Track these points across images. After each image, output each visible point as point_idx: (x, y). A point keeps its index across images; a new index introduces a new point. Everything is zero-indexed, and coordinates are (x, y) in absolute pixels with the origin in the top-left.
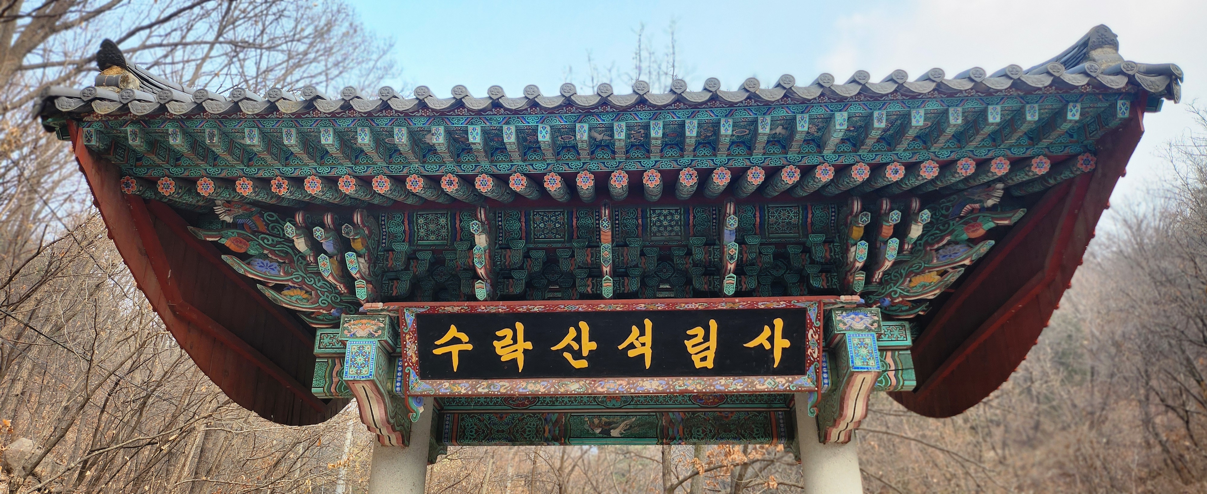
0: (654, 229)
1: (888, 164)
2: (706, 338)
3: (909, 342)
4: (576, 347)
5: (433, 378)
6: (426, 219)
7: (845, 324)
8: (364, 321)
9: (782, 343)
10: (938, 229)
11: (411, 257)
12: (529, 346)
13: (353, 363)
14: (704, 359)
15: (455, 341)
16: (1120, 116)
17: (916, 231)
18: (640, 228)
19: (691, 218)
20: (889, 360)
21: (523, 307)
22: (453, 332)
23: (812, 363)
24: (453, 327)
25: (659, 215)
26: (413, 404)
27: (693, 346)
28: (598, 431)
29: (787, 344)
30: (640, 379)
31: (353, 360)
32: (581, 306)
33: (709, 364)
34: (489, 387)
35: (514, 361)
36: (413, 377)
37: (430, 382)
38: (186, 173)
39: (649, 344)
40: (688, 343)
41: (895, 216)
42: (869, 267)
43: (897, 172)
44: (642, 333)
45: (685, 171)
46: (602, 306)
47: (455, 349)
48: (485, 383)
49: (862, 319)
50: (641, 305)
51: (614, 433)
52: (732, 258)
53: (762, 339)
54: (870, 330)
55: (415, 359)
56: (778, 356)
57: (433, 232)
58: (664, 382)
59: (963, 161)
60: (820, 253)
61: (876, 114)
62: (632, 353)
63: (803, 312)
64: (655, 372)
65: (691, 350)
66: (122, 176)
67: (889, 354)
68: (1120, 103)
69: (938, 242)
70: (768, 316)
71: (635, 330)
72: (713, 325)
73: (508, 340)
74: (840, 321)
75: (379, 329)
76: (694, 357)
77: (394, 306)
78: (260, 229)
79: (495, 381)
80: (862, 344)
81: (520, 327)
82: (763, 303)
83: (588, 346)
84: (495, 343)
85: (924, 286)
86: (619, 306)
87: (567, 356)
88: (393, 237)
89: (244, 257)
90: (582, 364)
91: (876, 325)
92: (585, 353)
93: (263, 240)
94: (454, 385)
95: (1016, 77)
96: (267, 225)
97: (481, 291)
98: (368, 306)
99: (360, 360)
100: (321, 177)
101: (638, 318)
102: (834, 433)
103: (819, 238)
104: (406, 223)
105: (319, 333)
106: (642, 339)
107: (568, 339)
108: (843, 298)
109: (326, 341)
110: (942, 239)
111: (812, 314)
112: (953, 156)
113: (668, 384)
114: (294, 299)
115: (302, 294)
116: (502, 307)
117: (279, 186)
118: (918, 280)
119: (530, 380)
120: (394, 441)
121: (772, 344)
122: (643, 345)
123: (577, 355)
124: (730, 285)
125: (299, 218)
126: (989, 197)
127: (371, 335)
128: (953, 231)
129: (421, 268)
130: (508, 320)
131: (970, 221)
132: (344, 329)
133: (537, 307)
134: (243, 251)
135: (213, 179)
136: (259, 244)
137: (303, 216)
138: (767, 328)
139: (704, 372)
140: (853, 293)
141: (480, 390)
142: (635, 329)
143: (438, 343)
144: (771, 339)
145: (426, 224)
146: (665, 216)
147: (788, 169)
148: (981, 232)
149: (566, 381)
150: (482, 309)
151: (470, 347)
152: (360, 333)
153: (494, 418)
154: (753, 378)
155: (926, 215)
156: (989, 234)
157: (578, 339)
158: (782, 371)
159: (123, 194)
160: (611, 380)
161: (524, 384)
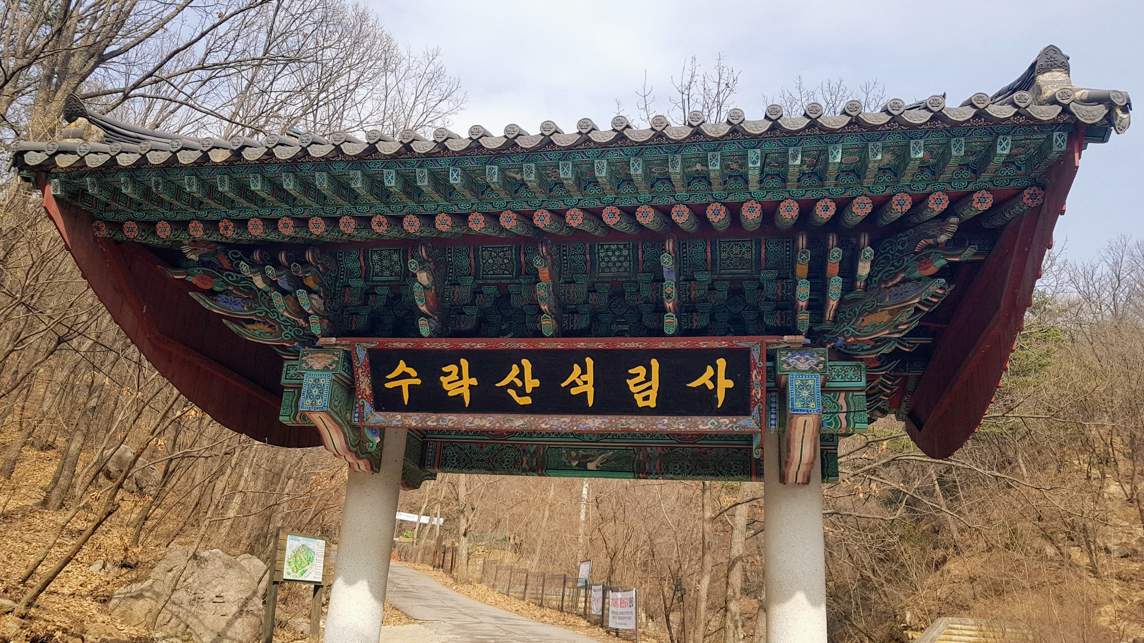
0: (603, 265)
1: (818, 200)
2: (648, 378)
3: (863, 384)
4: (519, 384)
5: (386, 410)
6: (380, 255)
7: (789, 365)
8: (320, 355)
9: (725, 384)
10: (893, 265)
11: (368, 293)
12: (474, 382)
13: (310, 395)
14: (646, 398)
15: (404, 376)
16: (1056, 149)
17: (864, 269)
18: (589, 264)
19: (640, 253)
20: (842, 402)
21: (466, 344)
22: (402, 367)
23: (756, 404)
24: (402, 362)
25: (607, 250)
26: (369, 435)
27: (635, 385)
28: (575, 464)
29: (730, 384)
30: (583, 417)
31: (309, 393)
32: (523, 344)
33: (652, 403)
34: (437, 421)
35: (460, 396)
36: (368, 408)
37: (384, 414)
38: (147, 217)
39: (591, 382)
40: (630, 383)
41: (839, 254)
43: (827, 208)
44: (584, 372)
45: (608, 209)
46: (542, 344)
47: (405, 384)
48: (434, 417)
49: (807, 360)
50: (581, 344)
51: (591, 466)
52: (669, 297)
53: (705, 379)
54: (815, 372)
55: (368, 392)
56: (721, 396)
57: (387, 268)
59: (898, 197)
60: (772, 289)
61: (791, 151)
62: (574, 391)
63: (746, 352)
64: (597, 410)
65: (633, 389)
66: (93, 221)
67: (843, 395)
68: (1056, 134)
69: (892, 279)
70: (710, 356)
71: (577, 368)
72: (655, 364)
73: (454, 376)
74: (785, 361)
75: (333, 363)
76: (636, 396)
77: (346, 341)
78: (225, 267)
79: (444, 416)
80: (804, 386)
81: (464, 363)
82: (704, 343)
83: (531, 384)
84: (442, 378)
85: (875, 326)
86: (559, 344)
87: (512, 392)
88: (350, 273)
89: (211, 294)
90: (527, 401)
91: (821, 366)
92: (529, 390)
93: (227, 276)
94: (405, 418)
95: (936, 109)
96: (232, 262)
97: (424, 327)
98: (322, 341)
99: (315, 392)
100: (262, 220)
101: (579, 356)
102: (792, 474)
103: (772, 275)
104: (362, 259)
105: (285, 365)
106: (584, 378)
107: (512, 376)
108: (786, 338)
109: (292, 372)
110: (896, 275)
111: (755, 355)
112: (887, 192)
113: (610, 422)
114: (257, 332)
115: (266, 329)
116: (444, 344)
117: (226, 228)
118: (870, 320)
119: (477, 415)
120: (363, 467)
121: (716, 384)
122: (585, 383)
123: (521, 392)
124: (670, 323)
125: (256, 256)
126: (942, 232)
127: (326, 369)
128: (907, 267)
129: (379, 303)
130: (453, 357)
131: (923, 259)
132: (303, 362)
133: (479, 344)
134: (208, 287)
135: (169, 222)
136: (224, 281)
137: (261, 254)
138: (709, 368)
139: (646, 411)
140: (799, 333)
141: (429, 423)
142: (576, 366)
143: (389, 377)
144: (714, 379)
145: (381, 260)
146: (613, 252)
147: (713, 206)
148: (932, 270)
149: (511, 417)
150: (427, 345)
151: (418, 382)
152: (317, 366)
153: (474, 447)
154: (697, 418)
155: (869, 252)
156: (941, 273)
157: (521, 376)
158: (725, 411)
159: (95, 238)
160: (555, 417)
161: (471, 419)
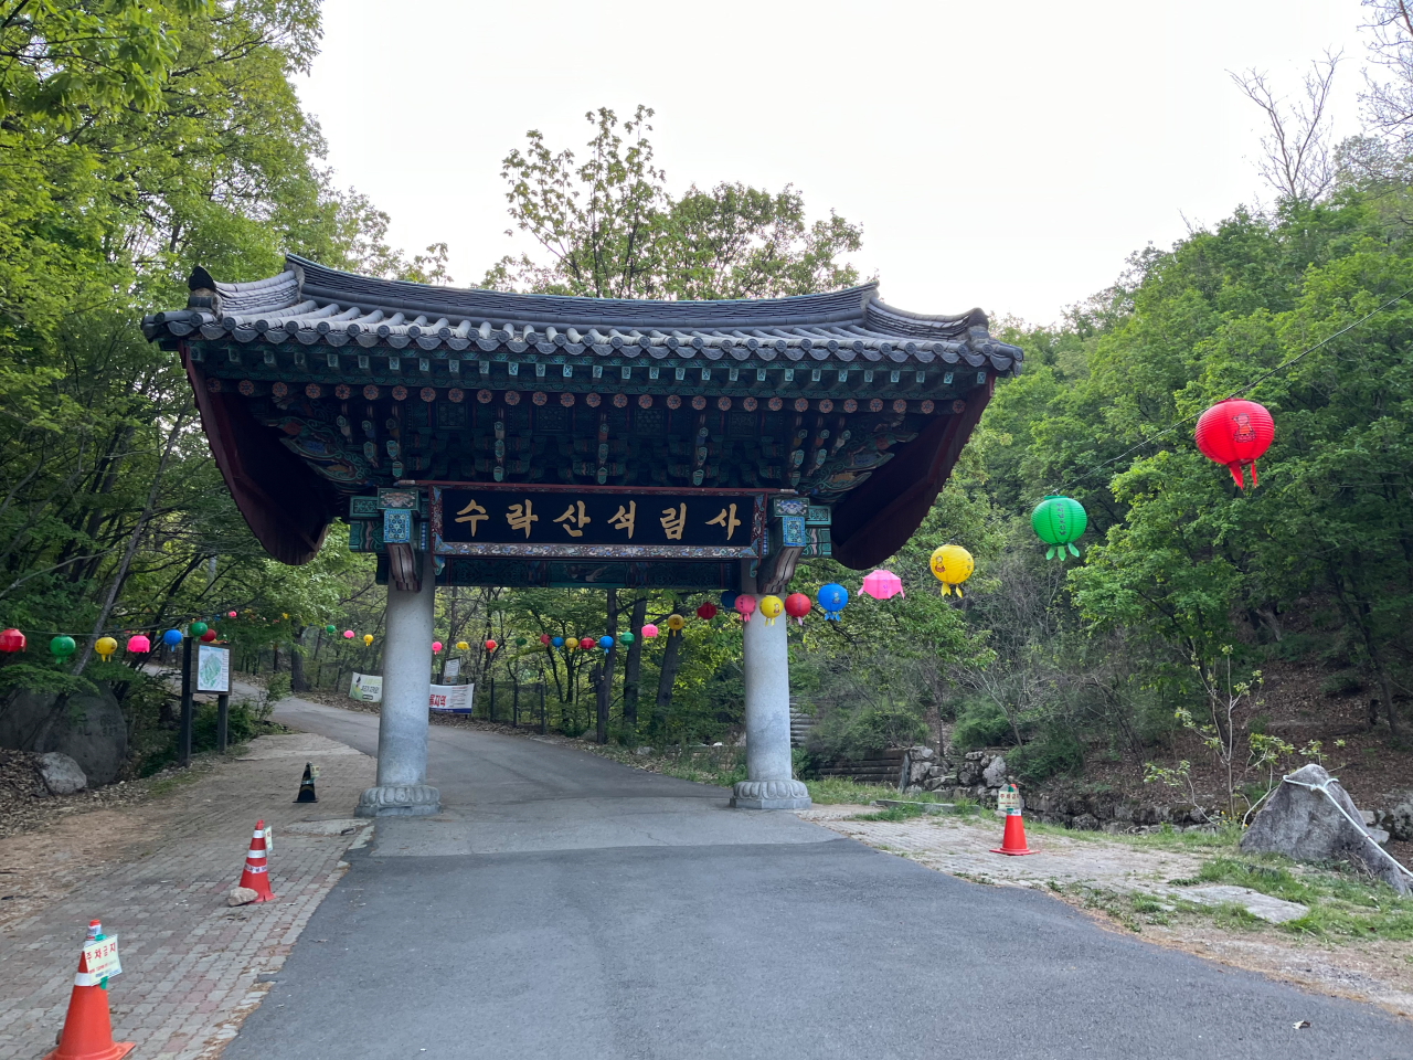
0: (640, 425)
2: (677, 517)
3: (829, 523)
4: (574, 520)
6: (447, 407)
8: (397, 494)
10: (857, 439)
11: (433, 439)
12: (535, 518)
13: (392, 529)
14: (674, 532)
15: (474, 512)
16: (980, 382)
17: (840, 443)
18: (628, 424)
19: (670, 417)
20: (814, 536)
21: (532, 488)
22: (472, 505)
23: (756, 537)
24: (473, 501)
25: (645, 414)
26: (437, 561)
28: (575, 577)
29: (738, 523)
30: (623, 545)
31: (390, 527)
33: (678, 536)
34: (500, 549)
35: (523, 529)
36: (438, 539)
39: (632, 520)
41: (825, 434)
42: (803, 469)
44: (628, 511)
45: (672, 397)
46: (596, 489)
47: (473, 519)
48: (498, 546)
51: (589, 578)
52: (702, 458)
53: (719, 519)
54: (801, 515)
55: (439, 526)
56: (731, 531)
57: (452, 419)
58: (642, 549)
59: (875, 401)
60: (769, 451)
62: (618, 527)
63: (752, 499)
65: (664, 525)
66: (208, 378)
67: (814, 530)
68: (980, 373)
70: (724, 503)
72: (683, 507)
73: (519, 513)
75: (410, 501)
78: (309, 415)
79: (506, 545)
80: (794, 526)
82: (722, 492)
83: (583, 520)
85: (843, 483)
86: (611, 489)
87: (566, 526)
89: (297, 439)
90: (579, 533)
92: (581, 525)
93: (310, 423)
95: (912, 354)
98: (402, 482)
100: (377, 386)
102: (769, 586)
104: (429, 410)
105: (352, 499)
106: (627, 516)
107: (568, 514)
109: (359, 506)
111: (759, 501)
112: (869, 396)
113: (645, 550)
114: (337, 473)
115: (343, 470)
121: (727, 523)
122: (628, 520)
123: (574, 526)
125: (345, 409)
126: (894, 420)
128: (867, 444)
129: (440, 447)
130: (519, 498)
131: (880, 436)
132: (381, 499)
136: (308, 428)
137: (348, 408)
139: (674, 542)
141: (493, 552)
144: (726, 519)
145: (447, 412)
146: (649, 416)
147: (749, 400)
148: (886, 446)
149: (564, 546)
150: (499, 487)
151: (486, 517)
154: (712, 547)
155: (847, 434)
157: (576, 514)
159: (209, 393)
160: (600, 546)
161: (530, 548)
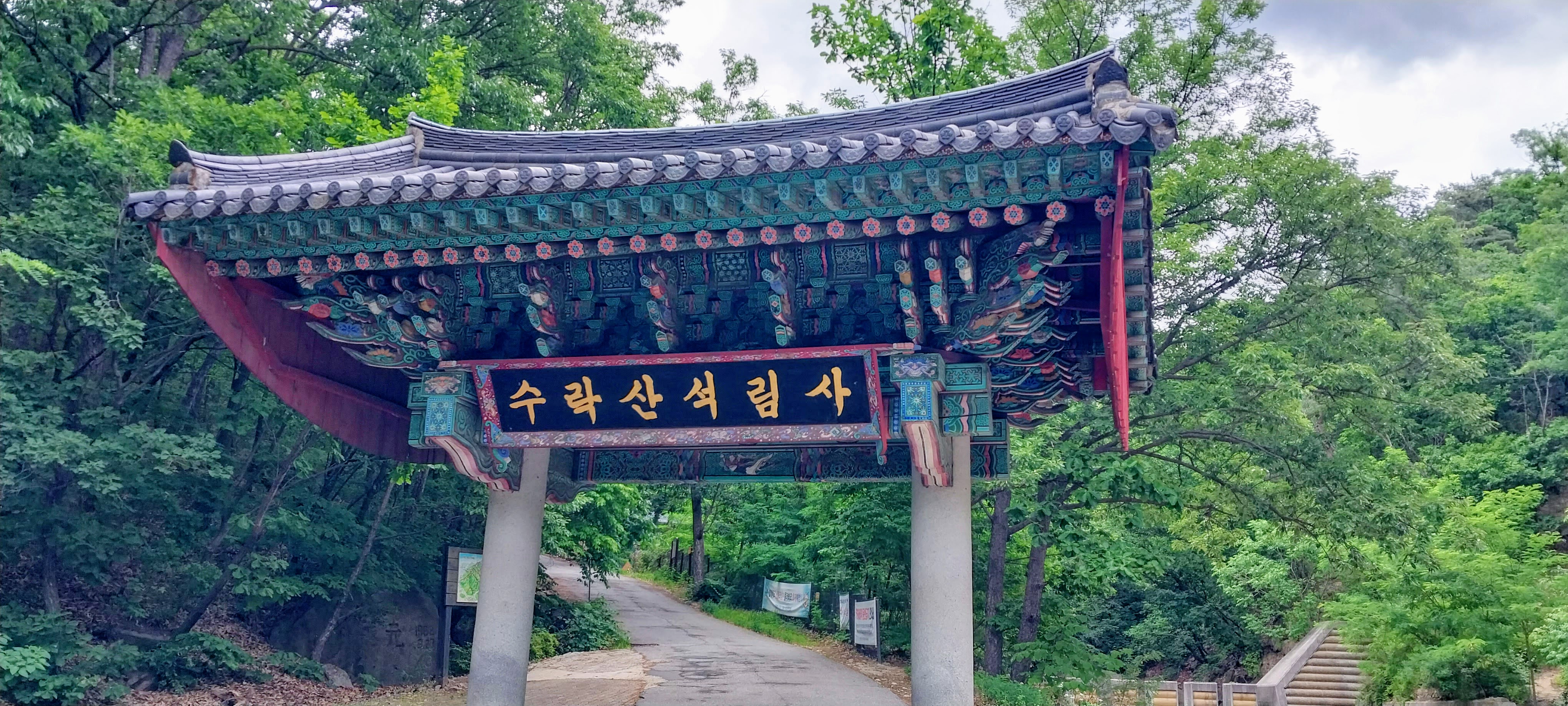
0: (721, 274)
1: (898, 217)
2: (768, 389)
3: (989, 387)
4: (643, 399)
5: (515, 430)
6: (498, 272)
7: (901, 372)
8: (442, 378)
9: (842, 392)
10: (999, 268)
11: (491, 310)
12: (598, 399)
13: (434, 420)
14: (768, 409)
15: (529, 395)
16: (1104, 166)
17: (964, 275)
18: (707, 274)
19: (756, 261)
20: (964, 405)
22: (525, 387)
23: (874, 411)
24: (524, 382)
26: (499, 456)
27: (756, 396)
29: (847, 392)
30: (708, 429)
32: (641, 361)
33: (774, 414)
35: (586, 414)
37: (512, 434)
38: (256, 256)
39: (713, 395)
40: (751, 394)
41: (931, 264)
44: (705, 385)
46: (660, 360)
47: (530, 403)
48: (562, 435)
49: (919, 366)
50: (698, 358)
51: (750, 471)
53: (822, 388)
54: (926, 377)
55: (494, 413)
56: (840, 405)
57: (507, 285)
58: (732, 432)
59: (974, 211)
62: (697, 405)
63: (861, 359)
64: (721, 422)
65: (754, 401)
66: (205, 261)
67: (964, 397)
68: (1101, 153)
69: (999, 281)
70: (826, 366)
71: (697, 383)
72: (772, 374)
73: (578, 394)
74: (897, 369)
76: (757, 407)
77: (466, 364)
78: (341, 293)
79: (572, 433)
80: (916, 393)
81: (587, 381)
82: (817, 353)
83: (655, 399)
84: (566, 397)
86: (677, 359)
87: (636, 407)
88: (469, 292)
90: (652, 415)
91: (933, 372)
92: (653, 405)
93: (344, 303)
94: (533, 437)
96: (347, 288)
97: (543, 348)
99: (439, 416)
100: (368, 254)
101: (698, 370)
103: (886, 279)
104: (480, 276)
105: (411, 387)
106: (706, 391)
107: (635, 392)
108: (899, 346)
109: (417, 394)
110: (1001, 279)
111: (868, 363)
113: (735, 433)
114: (378, 358)
115: (387, 353)
116: (566, 363)
117: (334, 264)
118: (980, 323)
119: (605, 432)
120: (502, 486)
121: (833, 393)
122: (707, 396)
123: (646, 407)
124: (783, 334)
125: (370, 282)
126: (1039, 235)
127: (449, 392)
128: (1010, 270)
130: (576, 375)
131: (1023, 262)
132: (426, 386)
133: (599, 363)
134: (326, 316)
136: (341, 308)
137: (374, 281)
138: (825, 377)
139: (769, 421)
140: (908, 340)
142: (696, 380)
143: (513, 397)
144: (831, 388)
145: (498, 277)
146: (730, 260)
148: (1030, 274)
149: (638, 432)
150: (548, 365)
151: (543, 401)
152: (440, 389)
153: (628, 454)
154: (819, 426)
157: (643, 391)
159: (210, 277)
160: (682, 430)
161: (599, 436)
